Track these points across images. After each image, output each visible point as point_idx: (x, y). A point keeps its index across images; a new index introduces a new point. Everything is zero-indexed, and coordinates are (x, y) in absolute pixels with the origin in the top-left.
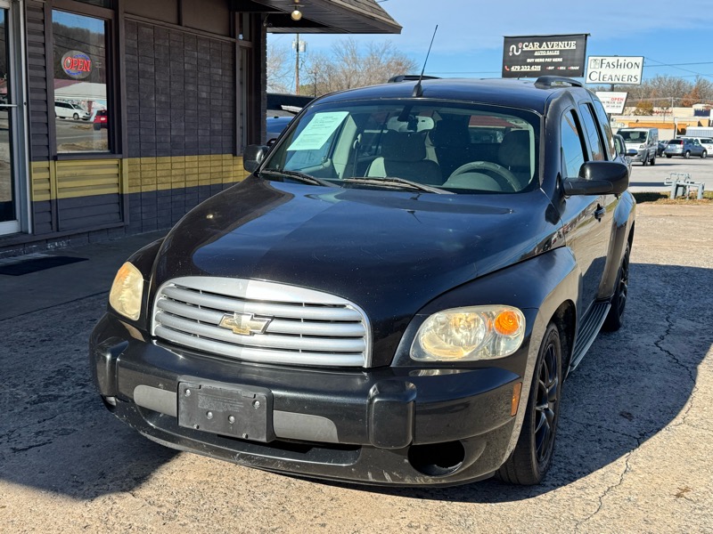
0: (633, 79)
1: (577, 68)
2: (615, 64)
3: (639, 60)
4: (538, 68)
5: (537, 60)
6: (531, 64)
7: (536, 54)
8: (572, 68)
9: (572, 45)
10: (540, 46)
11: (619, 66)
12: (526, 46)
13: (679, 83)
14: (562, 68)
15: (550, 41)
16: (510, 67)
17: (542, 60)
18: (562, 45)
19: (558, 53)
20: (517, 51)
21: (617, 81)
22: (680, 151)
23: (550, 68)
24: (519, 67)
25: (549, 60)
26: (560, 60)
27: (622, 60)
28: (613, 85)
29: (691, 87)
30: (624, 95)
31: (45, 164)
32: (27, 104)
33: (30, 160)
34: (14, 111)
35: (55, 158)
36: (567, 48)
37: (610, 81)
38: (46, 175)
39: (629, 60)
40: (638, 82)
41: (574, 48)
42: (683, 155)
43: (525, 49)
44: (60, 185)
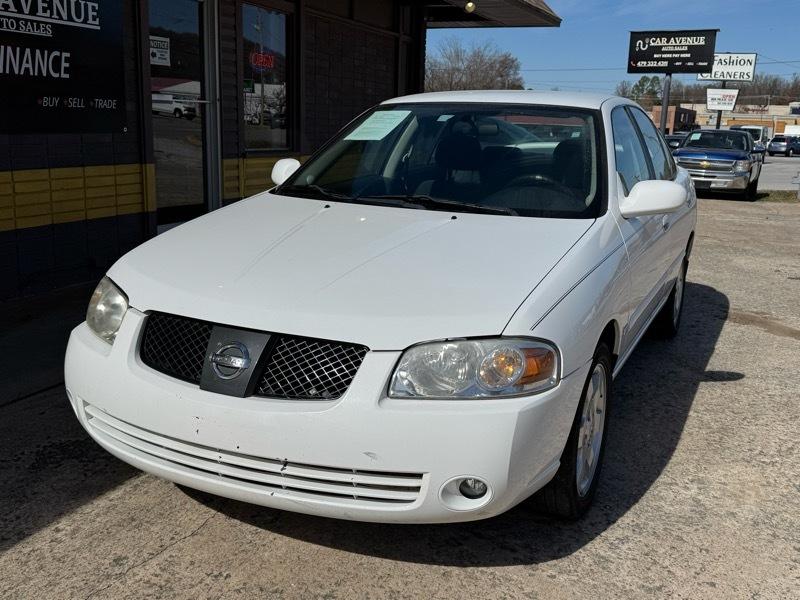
0: (745, 76)
1: (706, 64)
2: (728, 61)
3: (752, 57)
4: (665, 64)
5: (664, 56)
6: (658, 60)
7: (663, 49)
8: (700, 64)
9: (701, 41)
10: (668, 42)
11: (731, 62)
12: (654, 41)
13: (775, 81)
14: (689, 64)
15: (679, 36)
16: (636, 63)
17: (669, 56)
18: (691, 41)
19: (686, 49)
20: (644, 47)
21: (728, 78)
22: (783, 149)
23: (677, 64)
24: (645, 63)
25: (676, 56)
26: (689, 55)
27: (734, 57)
28: (724, 81)
29: (789, 85)
30: (735, 92)
31: (234, 161)
32: (220, 100)
33: (222, 158)
34: (207, 107)
35: (244, 156)
36: (696, 43)
37: (722, 78)
38: (235, 173)
39: (741, 57)
40: (751, 79)
41: (703, 43)
42: (786, 154)
43: (652, 44)
44: (248, 183)
